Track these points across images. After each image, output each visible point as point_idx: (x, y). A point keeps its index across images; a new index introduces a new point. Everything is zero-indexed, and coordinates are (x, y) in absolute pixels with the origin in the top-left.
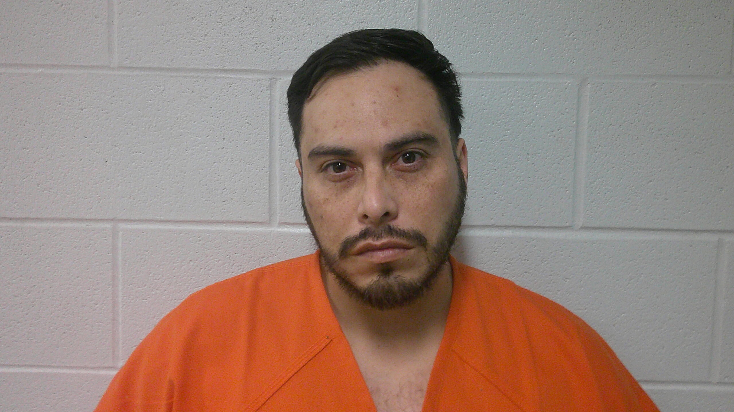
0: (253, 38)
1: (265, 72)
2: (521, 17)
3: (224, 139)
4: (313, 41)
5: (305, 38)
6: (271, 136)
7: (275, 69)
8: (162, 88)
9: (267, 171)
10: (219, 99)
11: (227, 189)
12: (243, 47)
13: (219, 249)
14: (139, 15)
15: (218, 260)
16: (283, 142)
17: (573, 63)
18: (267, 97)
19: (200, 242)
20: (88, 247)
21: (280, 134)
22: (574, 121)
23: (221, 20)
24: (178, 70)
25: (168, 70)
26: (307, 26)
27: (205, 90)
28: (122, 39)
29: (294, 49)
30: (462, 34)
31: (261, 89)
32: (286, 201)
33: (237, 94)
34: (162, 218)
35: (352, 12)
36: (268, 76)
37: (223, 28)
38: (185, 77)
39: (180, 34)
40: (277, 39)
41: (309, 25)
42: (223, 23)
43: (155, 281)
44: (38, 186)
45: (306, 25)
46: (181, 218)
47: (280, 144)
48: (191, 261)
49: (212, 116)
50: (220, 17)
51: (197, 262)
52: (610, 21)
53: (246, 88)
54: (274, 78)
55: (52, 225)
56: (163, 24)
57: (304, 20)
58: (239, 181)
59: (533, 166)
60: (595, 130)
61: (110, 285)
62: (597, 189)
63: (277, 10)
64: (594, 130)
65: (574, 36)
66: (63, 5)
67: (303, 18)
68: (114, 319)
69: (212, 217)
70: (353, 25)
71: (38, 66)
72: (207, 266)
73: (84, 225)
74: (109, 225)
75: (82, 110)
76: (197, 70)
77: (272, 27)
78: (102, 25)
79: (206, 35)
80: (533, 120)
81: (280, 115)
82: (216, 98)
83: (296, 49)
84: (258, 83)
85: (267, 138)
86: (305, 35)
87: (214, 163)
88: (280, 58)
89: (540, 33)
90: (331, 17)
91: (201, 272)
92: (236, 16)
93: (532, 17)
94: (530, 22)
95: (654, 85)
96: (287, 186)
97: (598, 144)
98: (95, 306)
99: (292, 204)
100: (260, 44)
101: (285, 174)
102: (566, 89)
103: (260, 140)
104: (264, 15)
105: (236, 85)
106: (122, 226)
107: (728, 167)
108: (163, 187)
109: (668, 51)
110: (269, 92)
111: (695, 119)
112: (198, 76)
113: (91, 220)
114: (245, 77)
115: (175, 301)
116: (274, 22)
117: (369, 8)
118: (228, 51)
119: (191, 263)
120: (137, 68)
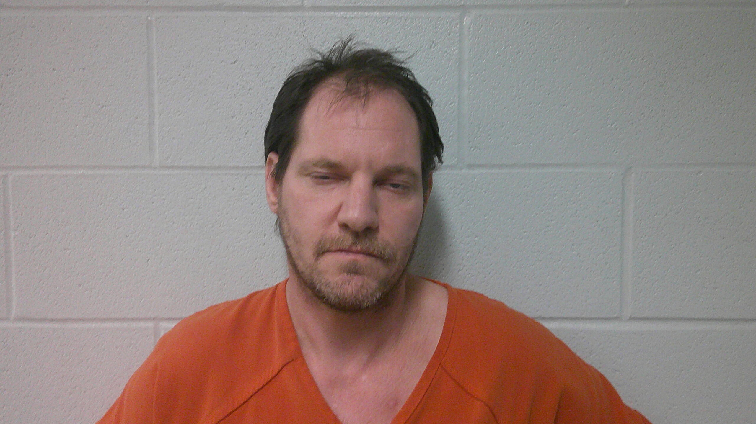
3: (265, 235)
8: (203, 186)
14: (179, 115)
20: (130, 346)
22: (619, 211)
24: (219, 168)
25: (209, 168)
27: (246, 187)
28: (162, 139)
30: (503, 126)
38: (226, 175)
39: (221, 133)
49: (253, 213)
52: (652, 110)
55: (93, 325)
56: (203, 123)
59: (578, 256)
62: (645, 279)
65: (616, 126)
66: (104, 106)
71: (79, 167)
73: (125, 325)
74: (151, 324)
75: (124, 209)
76: (238, 168)
78: (143, 125)
79: (246, 133)
80: (578, 210)
87: (256, 259)
89: (582, 124)
93: (573, 108)
94: (571, 113)
95: (699, 172)
97: (644, 234)
102: (610, 178)
106: (164, 325)
108: (205, 285)
109: (713, 139)
111: (743, 206)
112: (239, 173)
113: (132, 319)
120: (178, 167)
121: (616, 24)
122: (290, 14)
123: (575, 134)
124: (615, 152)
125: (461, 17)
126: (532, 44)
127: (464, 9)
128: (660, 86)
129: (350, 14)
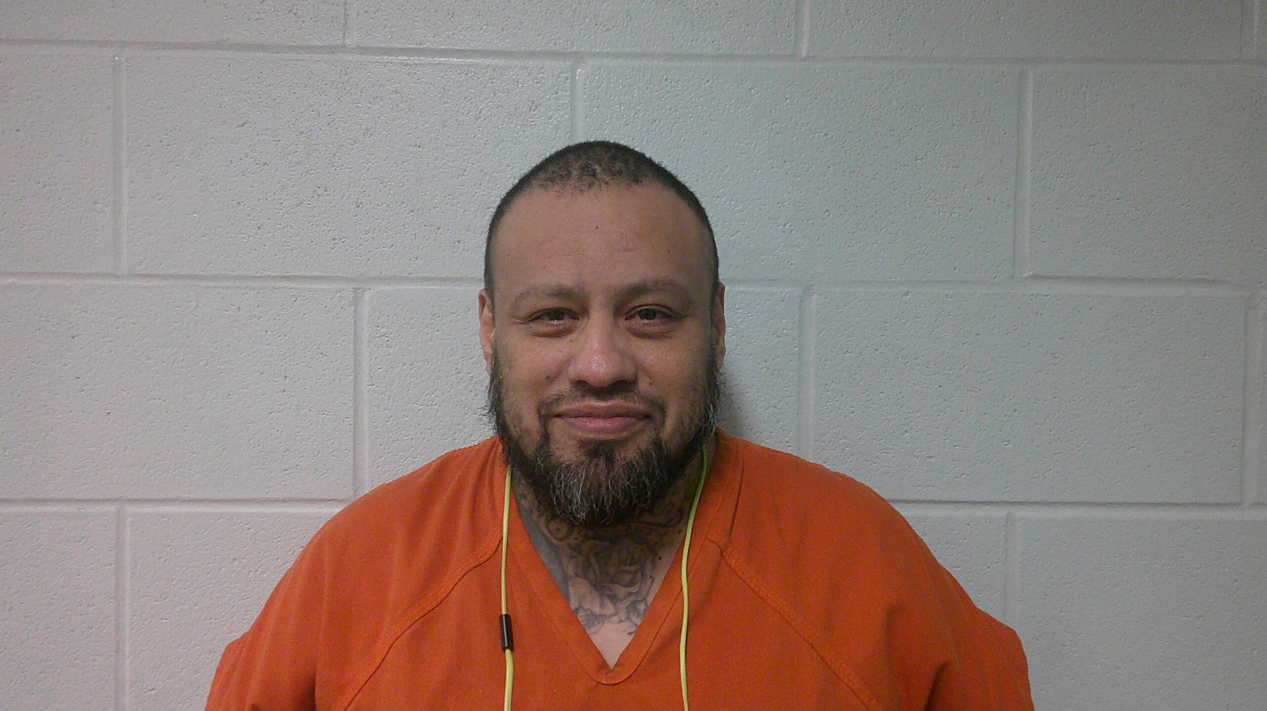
0: (329, 231)
1: (348, 280)
2: (715, 201)
3: (286, 377)
4: (417, 234)
5: (406, 230)
6: (356, 373)
7: (361, 274)
8: (194, 304)
9: (351, 423)
10: (279, 320)
11: (290, 452)
12: (314, 243)
13: (278, 541)
14: (160, 199)
15: (276, 557)
16: (375, 381)
17: (791, 264)
18: (350, 315)
19: (250, 531)
20: (80, 541)
21: (370, 369)
22: (795, 347)
23: (283, 205)
24: (215, 278)
25: (202, 278)
26: (408, 214)
27: (258, 306)
28: (134, 234)
29: (389, 246)
31: (342, 303)
32: (378, 467)
33: (305, 312)
34: (192, 496)
35: (473, 194)
36: (353, 285)
37: (285, 217)
38: (228, 288)
39: (221, 227)
40: (364, 233)
41: (411, 211)
42: (284, 210)
43: (181, 590)
44: (5, 452)
45: (408, 212)
46: (221, 496)
47: (370, 383)
48: (235, 559)
49: (268, 344)
50: (280, 201)
51: (244, 561)
52: (840, 206)
53: (319, 303)
54: (360, 288)
55: (26, 509)
56: (195, 213)
57: (404, 205)
58: (309, 438)
60: (826, 360)
61: (112, 598)
62: (831, 444)
63: (364, 191)
64: (824, 359)
65: (791, 226)
66: (46, 185)
67: (403, 203)
68: (117, 651)
69: (268, 493)
70: (475, 211)
71: (7, 274)
72: (260, 567)
73: (74, 508)
74: (111, 508)
75: (73, 337)
76: (245, 278)
77: (357, 214)
78: (104, 213)
79: (259, 228)
80: (738, 345)
81: (370, 342)
82: (274, 318)
83: (393, 245)
84: (338, 295)
85: (351, 376)
86: (407, 226)
87: (271, 413)
88: (369, 260)
89: (743, 223)
90: (443, 201)
91: (250, 576)
92: (304, 201)
93: (731, 200)
94: (728, 207)
95: (907, 294)
96: (381, 445)
97: (830, 380)
98: (88, 631)
99: (389, 471)
100: (340, 239)
101: (377, 428)
102: (783, 301)
103: (340, 379)
104: (345, 198)
105: (304, 298)
106: (131, 509)
107: (1015, 410)
108: (194, 450)
109: (925, 247)
110: (353, 308)
111: (966, 342)
112: (248, 286)
113: (84, 501)
114: (317, 286)
115: (211, 620)
116: (359, 208)
117: (499, 188)
118: (292, 250)
119: (236, 563)
120: (157, 276)
121: (790, 85)
122: (326, 57)
123: (733, 237)
124: (789, 264)
125: (573, 70)
126: (672, 110)
127: (578, 57)
128: (851, 172)
129: (414, 59)
